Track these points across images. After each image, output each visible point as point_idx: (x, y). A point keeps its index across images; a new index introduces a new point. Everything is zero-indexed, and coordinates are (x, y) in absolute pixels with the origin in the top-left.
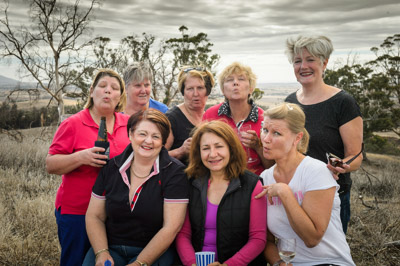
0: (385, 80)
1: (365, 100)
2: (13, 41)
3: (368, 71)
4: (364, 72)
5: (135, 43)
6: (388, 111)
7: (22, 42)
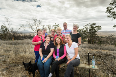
0: (86, 31)
1: (83, 34)
2: (30, 25)
3: (83, 30)
4: (82, 30)
5: (48, 26)
6: (86, 36)
7: (31, 26)
